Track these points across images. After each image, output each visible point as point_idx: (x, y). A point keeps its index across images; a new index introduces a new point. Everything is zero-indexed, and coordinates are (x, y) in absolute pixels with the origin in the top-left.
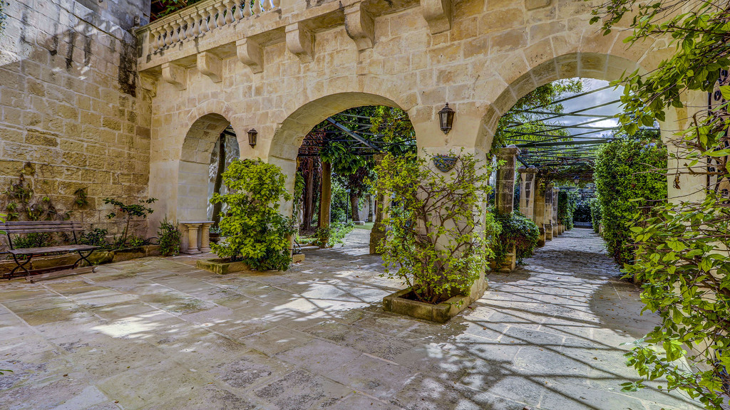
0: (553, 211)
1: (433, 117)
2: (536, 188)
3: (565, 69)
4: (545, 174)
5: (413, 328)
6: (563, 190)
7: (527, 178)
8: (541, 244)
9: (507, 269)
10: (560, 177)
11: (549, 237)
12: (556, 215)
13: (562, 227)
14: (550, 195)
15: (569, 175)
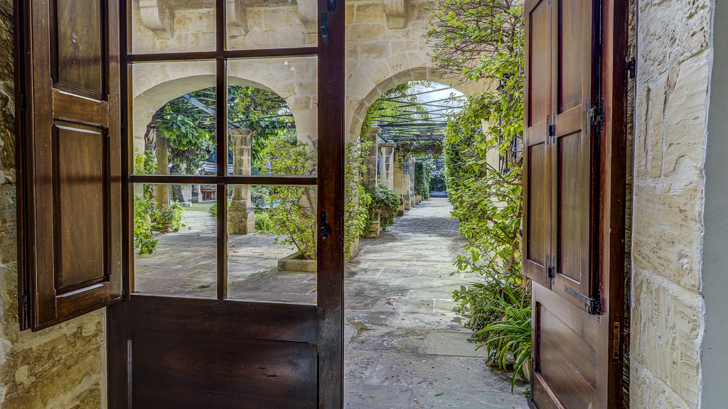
0: (410, 182)
1: (311, 106)
2: (395, 160)
3: (418, 75)
4: (403, 149)
5: (311, 277)
6: (419, 161)
7: (386, 152)
8: (401, 214)
9: (373, 235)
10: (416, 151)
11: (408, 208)
12: (413, 185)
13: (420, 197)
14: (407, 167)
15: (425, 149)
